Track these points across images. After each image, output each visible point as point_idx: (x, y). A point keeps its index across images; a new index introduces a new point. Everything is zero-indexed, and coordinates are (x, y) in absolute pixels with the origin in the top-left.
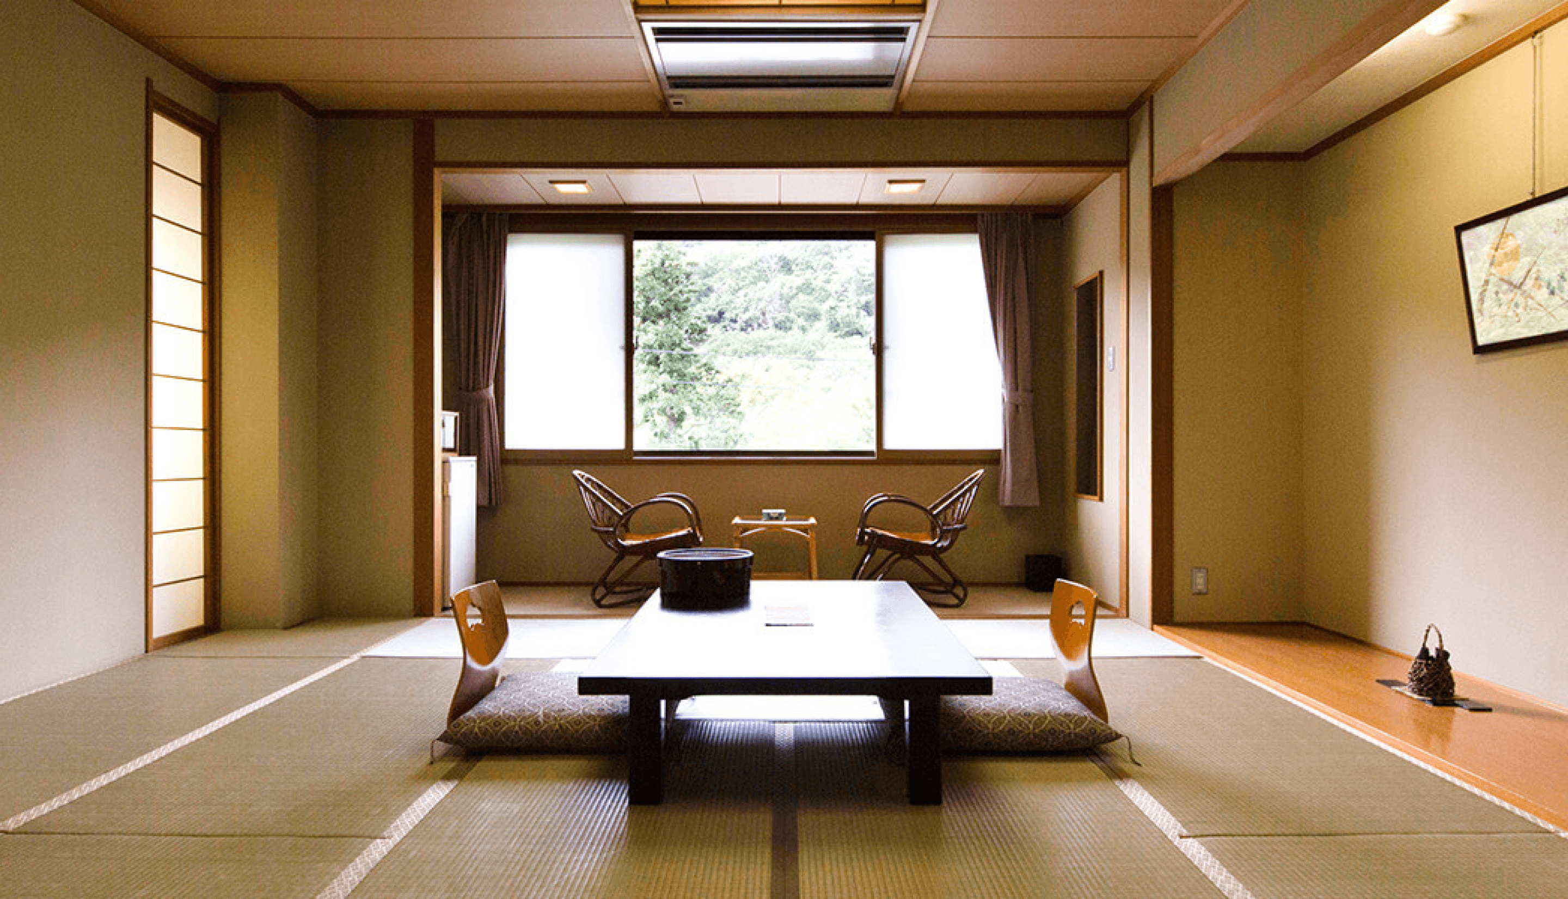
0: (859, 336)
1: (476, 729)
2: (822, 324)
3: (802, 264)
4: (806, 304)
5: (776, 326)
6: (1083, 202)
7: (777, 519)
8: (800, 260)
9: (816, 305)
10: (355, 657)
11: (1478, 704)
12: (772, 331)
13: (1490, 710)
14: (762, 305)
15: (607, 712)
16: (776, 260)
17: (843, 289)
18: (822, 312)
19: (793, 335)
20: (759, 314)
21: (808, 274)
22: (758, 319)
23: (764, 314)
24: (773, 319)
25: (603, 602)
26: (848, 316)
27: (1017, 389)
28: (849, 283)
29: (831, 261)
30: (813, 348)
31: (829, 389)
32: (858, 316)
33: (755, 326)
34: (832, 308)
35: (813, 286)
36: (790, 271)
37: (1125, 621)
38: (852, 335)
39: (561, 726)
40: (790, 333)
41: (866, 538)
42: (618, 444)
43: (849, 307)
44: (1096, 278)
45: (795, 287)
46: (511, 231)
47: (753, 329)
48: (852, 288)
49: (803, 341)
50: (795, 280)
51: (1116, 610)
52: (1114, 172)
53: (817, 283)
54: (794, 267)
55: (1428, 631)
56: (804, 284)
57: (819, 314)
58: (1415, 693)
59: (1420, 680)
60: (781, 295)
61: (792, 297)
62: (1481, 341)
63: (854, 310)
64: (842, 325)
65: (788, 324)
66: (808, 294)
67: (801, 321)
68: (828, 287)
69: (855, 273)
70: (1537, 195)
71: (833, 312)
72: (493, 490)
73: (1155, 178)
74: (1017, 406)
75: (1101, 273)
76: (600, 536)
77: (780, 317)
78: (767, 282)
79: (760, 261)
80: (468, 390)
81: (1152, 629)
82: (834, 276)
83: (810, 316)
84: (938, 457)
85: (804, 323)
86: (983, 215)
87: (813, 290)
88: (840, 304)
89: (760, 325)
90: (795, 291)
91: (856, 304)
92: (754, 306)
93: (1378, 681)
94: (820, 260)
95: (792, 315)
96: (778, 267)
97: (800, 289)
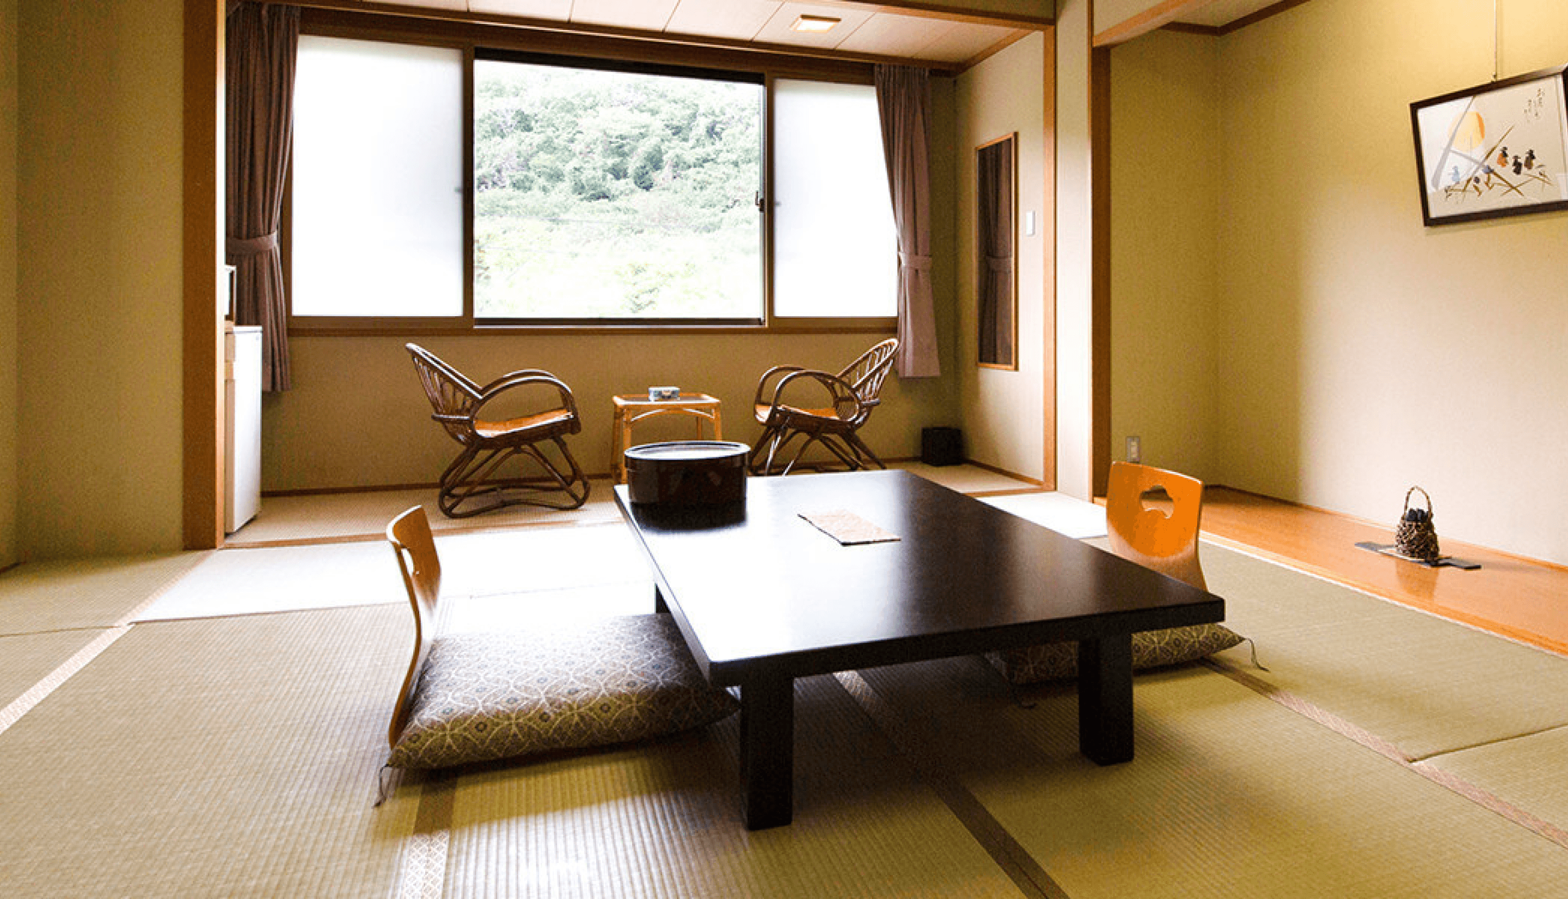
0: (606, 200)
1: (449, 740)
2: (566, 185)
3: (542, 120)
4: (548, 163)
5: (514, 185)
6: (986, 61)
7: (669, 398)
8: (540, 116)
9: (560, 165)
10: (122, 627)
11: (1467, 563)
12: (509, 190)
13: (1478, 567)
14: (497, 162)
15: (641, 687)
16: (513, 114)
17: (588, 150)
18: (565, 173)
19: (533, 195)
20: (493, 171)
21: (550, 132)
22: (493, 176)
23: (499, 171)
24: (511, 177)
25: (455, 511)
26: (594, 178)
27: (917, 254)
28: (595, 144)
29: (575, 119)
30: (557, 210)
31: (576, 255)
32: (604, 178)
33: (490, 183)
34: (576, 169)
35: (555, 145)
36: (528, 129)
37: (1054, 493)
38: (598, 198)
39: (582, 718)
40: (529, 193)
41: (778, 415)
42: (455, 309)
43: (594, 169)
44: (1010, 140)
45: (534, 144)
46: (303, 32)
47: (487, 187)
48: (599, 148)
49: (544, 203)
50: (536, 138)
51: (1039, 483)
52: (1037, 29)
53: (560, 142)
54: (533, 123)
55: (1409, 493)
56: (545, 143)
57: (563, 175)
58: (1406, 555)
59: (1410, 542)
60: (519, 152)
61: (531, 156)
62: (1433, 214)
63: (600, 173)
64: (587, 188)
65: (527, 184)
66: (551, 153)
67: (542, 181)
68: (572, 146)
69: (601, 134)
70: (1499, 78)
71: (577, 173)
72: (278, 370)
73: (1094, 40)
74: (917, 271)
75: (1016, 134)
76: (446, 427)
77: (519, 175)
78: (502, 137)
79: (495, 114)
80: (240, 238)
81: (1093, 502)
82: (578, 136)
83: (551, 177)
84: (839, 325)
85: (546, 184)
86: (880, 66)
87: (555, 148)
88: (586, 166)
89: (494, 183)
90: (535, 149)
91: (602, 166)
92: (488, 163)
93: (1358, 544)
94: (562, 118)
95: (532, 174)
96: (514, 123)
97: (540, 148)
